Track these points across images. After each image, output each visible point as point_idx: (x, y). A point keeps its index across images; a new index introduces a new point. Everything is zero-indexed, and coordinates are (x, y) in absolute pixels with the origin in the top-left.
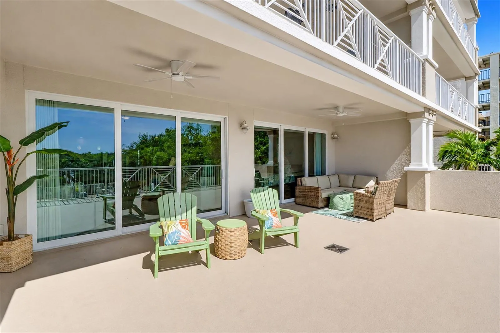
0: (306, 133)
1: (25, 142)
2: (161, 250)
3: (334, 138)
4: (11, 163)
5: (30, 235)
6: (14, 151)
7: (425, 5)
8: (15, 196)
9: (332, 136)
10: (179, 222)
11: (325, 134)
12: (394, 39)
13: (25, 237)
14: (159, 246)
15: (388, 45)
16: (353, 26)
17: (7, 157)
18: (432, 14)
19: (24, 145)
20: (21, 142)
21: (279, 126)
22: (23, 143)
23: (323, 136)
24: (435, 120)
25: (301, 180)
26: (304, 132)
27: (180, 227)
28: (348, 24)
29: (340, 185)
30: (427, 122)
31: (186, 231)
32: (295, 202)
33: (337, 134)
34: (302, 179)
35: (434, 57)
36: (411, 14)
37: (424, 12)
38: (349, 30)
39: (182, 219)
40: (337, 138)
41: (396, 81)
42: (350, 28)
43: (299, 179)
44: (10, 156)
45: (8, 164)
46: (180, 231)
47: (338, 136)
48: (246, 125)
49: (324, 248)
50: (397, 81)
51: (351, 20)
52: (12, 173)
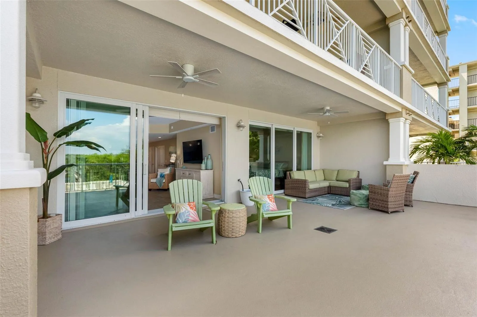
0: (294, 132)
1: (59, 134)
2: (174, 227)
3: (320, 137)
4: (47, 152)
5: (60, 214)
6: (49, 142)
7: (403, 18)
8: (49, 181)
9: (318, 135)
10: (188, 204)
11: (311, 133)
12: (376, 47)
13: (56, 216)
14: (173, 223)
15: (371, 52)
16: (341, 34)
17: (44, 147)
18: (408, 26)
19: (58, 137)
20: (55, 135)
21: (271, 125)
22: (57, 135)
23: (309, 135)
24: (412, 120)
25: (290, 174)
26: (293, 131)
27: (189, 208)
28: (337, 33)
29: (325, 179)
30: (404, 121)
31: (194, 212)
32: (284, 193)
33: (322, 133)
34: (291, 172)
35: (410, 64)
36: (390, 26)
37: (401, 24)
38: (337, 38)
39: (190, 202)
40: (323, 137)
41: (377, 83)
42: (339, 36)
43: (288, 172)
44: (46, 146)
45: (45, 154)
46: (189, 212)
47: (323, 135)
48: (242, 123)
49: (314, 229)
50: (379, 83)
51: (339, 29)
52: (47, 161)
